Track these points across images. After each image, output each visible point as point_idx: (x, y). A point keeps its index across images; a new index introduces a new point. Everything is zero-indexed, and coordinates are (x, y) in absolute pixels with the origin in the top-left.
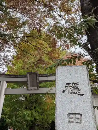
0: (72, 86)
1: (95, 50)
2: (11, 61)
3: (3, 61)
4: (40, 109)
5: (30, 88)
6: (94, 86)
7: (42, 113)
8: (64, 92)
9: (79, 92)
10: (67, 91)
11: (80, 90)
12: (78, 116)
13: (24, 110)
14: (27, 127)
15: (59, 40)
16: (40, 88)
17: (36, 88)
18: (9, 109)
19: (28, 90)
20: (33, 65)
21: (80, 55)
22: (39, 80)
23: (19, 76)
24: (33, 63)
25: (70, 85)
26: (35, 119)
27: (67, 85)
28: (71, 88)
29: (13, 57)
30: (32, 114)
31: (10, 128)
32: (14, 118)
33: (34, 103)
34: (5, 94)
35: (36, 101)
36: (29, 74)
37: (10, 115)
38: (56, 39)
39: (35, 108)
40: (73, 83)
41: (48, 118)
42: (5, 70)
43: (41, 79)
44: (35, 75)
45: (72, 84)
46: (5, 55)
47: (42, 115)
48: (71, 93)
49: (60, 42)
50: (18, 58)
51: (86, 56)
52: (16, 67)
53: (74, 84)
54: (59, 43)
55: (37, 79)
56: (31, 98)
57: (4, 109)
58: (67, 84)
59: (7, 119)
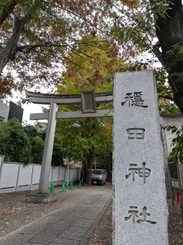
0: (134, 96)
1: (167, 52)
2: (60, 80)
3: (51, 79)
4: (99, 136)
5: (85, 111)
6: (165, 104)
7: (101, 141)
8: (123, 104)
9: (142, 104)
10: (127, 102)
11: (144, 101)
12: (141, 131)
13: (80, 138)
14: (84, 156)
15: (121, 46)
16: (97, 111)
17: (93, 111)
18: (63, 137)
19: (83, 113)
20: (88, 82)
21: (147, 62)
22: (96, 100)
23: (71, 97)
24: (88, 79)
25: (131, 96)
26: (93, 148)
27: (127, 96)
28: (133, 99)
29: (63, 74)
30: (89, 142)
31: (65, 158)
32: (69, 147)
33: (92, 130)
34: (56, 119)
35: (94, 127)
36: (84, 93)
37: (64, 144)
38: (117, 44)
39: (92, 135)
40: (135, 93)
41: (108, 147)
42: (54, 91)
43: (98, 99)
44: (90, 94)
45: (133, 94)
46: (53, 72)
47: (101, 143)
48: (132, 105)
49: (122, 49)
50: (70, 76)
51: (156, 62)
52: (67, 86)
53: (136, 95)
54: (121, 51)
55: (93, 99)
56: (87, 124)
57: (57, 136)
58: (127, 94)
59: (61, 148)
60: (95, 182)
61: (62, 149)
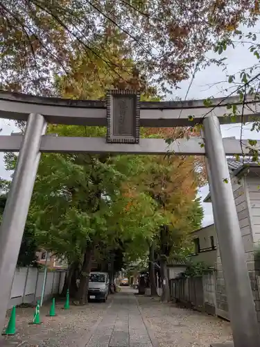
5: (112, 137)
16: (141, 139)
17: (131, 138)
19: (109, 142)
22: (141, 118)
34: (40, 151)
36: (115, 96)
55: (135, 114)
59: (37, 230)
60: (92, 297)
61: (37, 232)
